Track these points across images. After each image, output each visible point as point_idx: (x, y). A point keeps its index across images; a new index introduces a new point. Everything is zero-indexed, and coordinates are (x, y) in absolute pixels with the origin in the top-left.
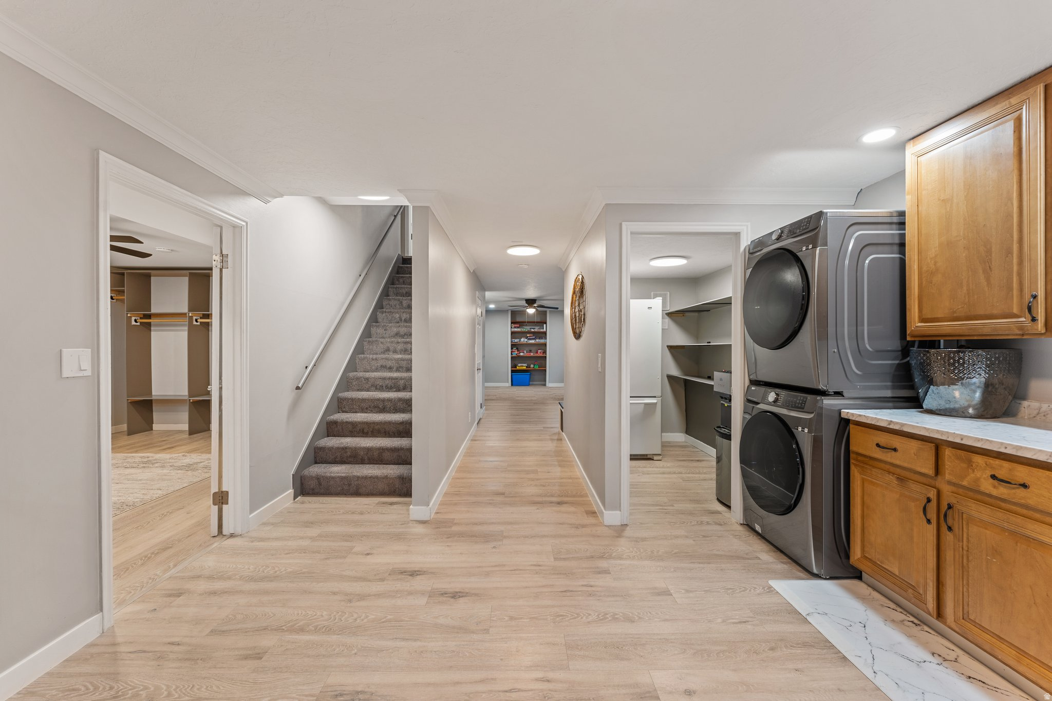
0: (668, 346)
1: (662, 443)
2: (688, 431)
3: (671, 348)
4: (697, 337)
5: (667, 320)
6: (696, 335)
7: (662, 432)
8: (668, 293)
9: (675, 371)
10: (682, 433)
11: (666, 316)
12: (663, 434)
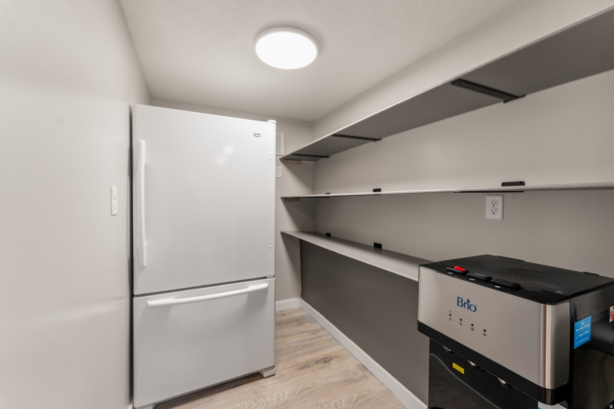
0: (282, 198)
1: (276, 316)
2: (304, 295)
3: (286, 200)
4: (313, 187)
5: (282, 167)
6: (312, 185)
7: (275, 300)
8: (283, 135)
9: (290, 228)
10: (297, 297)
11: (280, 163)
12: (277, 303)
